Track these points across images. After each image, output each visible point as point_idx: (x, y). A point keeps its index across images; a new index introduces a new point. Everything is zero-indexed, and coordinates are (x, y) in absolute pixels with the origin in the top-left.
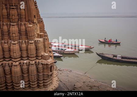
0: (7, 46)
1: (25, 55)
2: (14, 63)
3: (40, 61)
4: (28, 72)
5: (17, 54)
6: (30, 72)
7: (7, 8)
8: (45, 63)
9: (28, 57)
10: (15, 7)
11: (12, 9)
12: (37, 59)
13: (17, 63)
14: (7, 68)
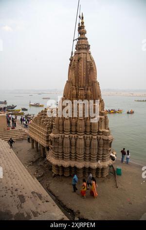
0: (75, 121)
1: (88, 130)
2: (79, 137)
3: (101, 136)
4: (90, 146)
5: (82, 129)
6: (92, 145)
7: (76, 89)
8: (106, 139)
9: (91, 132)
10: (83, 88)
11: (81, 89)
12: (98, 134)
13: (82, 137)
14: (73, 140)
